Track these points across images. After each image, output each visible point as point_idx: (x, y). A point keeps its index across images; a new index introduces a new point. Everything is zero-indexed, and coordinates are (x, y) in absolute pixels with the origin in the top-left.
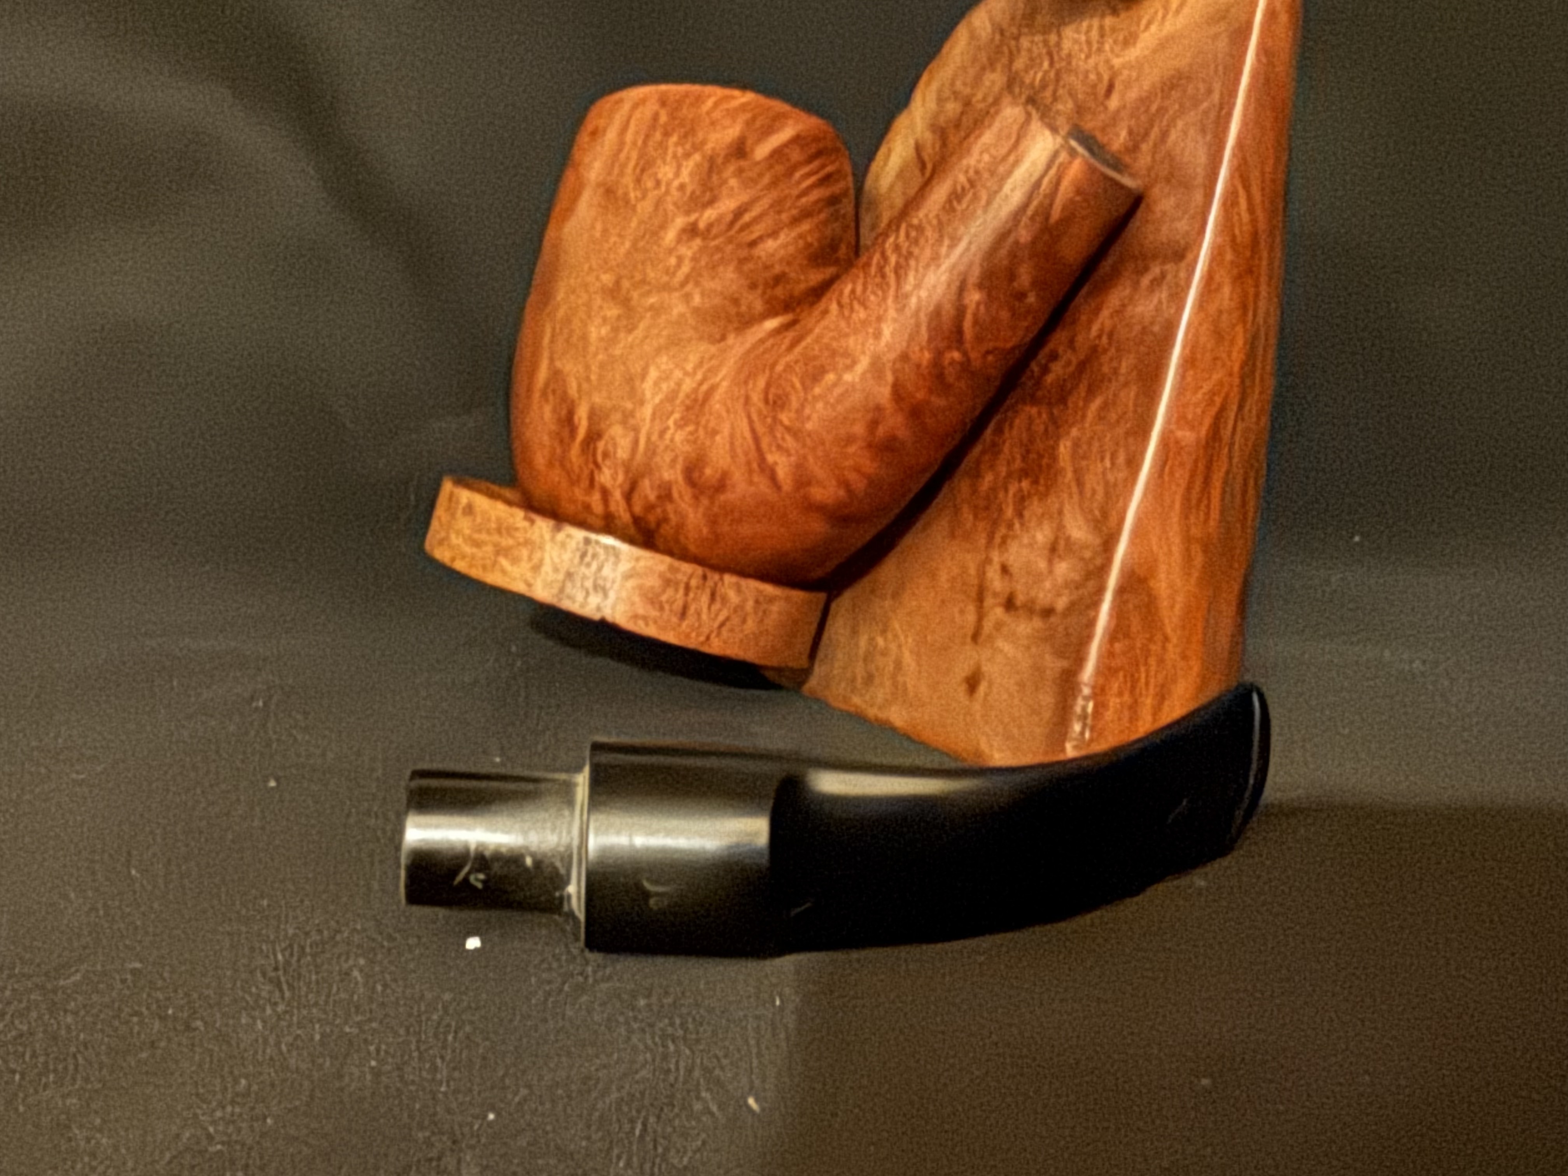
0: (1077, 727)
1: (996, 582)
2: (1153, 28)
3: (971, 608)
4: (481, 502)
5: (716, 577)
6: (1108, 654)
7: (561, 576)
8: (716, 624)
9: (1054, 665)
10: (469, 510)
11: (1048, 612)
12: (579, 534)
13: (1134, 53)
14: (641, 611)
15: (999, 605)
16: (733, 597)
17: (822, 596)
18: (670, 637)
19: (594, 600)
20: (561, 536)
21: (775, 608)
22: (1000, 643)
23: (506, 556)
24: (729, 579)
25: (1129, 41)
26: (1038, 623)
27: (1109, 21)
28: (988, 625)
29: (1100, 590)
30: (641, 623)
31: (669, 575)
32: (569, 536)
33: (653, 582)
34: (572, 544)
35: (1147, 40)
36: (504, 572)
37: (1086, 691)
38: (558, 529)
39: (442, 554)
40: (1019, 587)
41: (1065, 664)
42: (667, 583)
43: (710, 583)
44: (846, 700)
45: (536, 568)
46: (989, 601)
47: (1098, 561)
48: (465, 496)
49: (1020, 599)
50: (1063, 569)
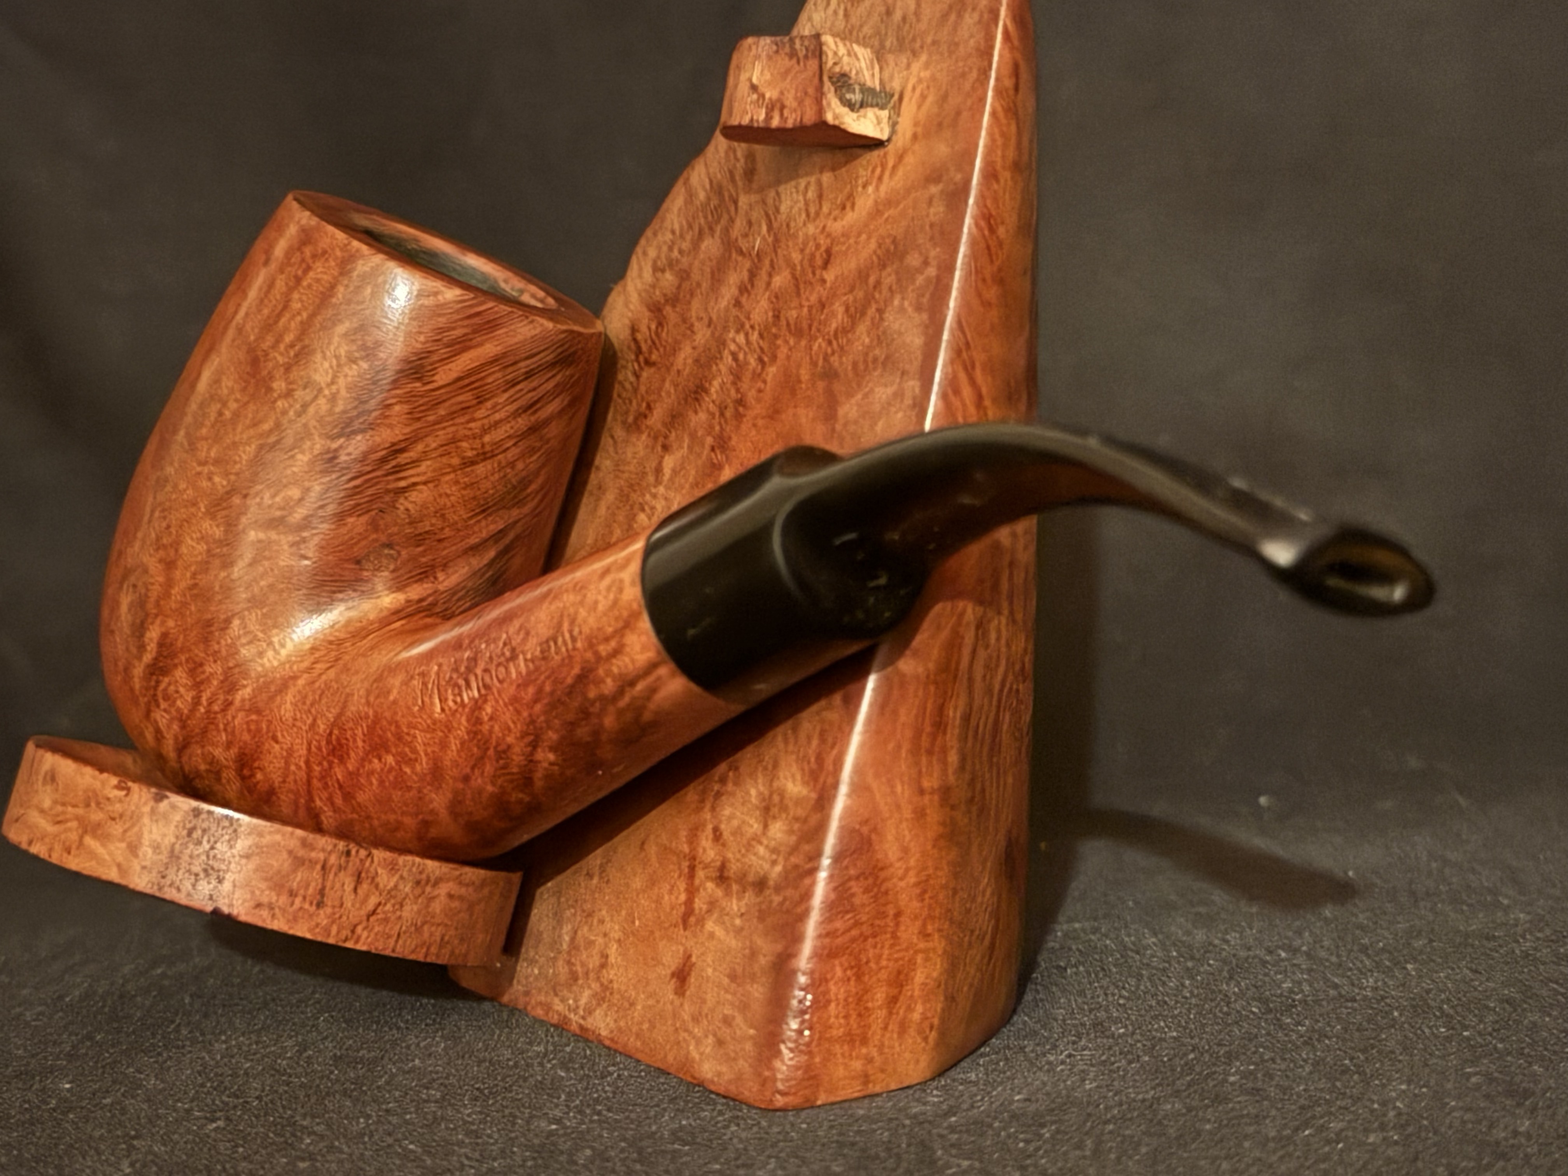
0: (794, 1025)
1: (708, 851)
2: (870, 189)
3: (682, 885)
4: (66, 767)
5: (363, 853)
6: (828, 934)
7: (164, 857)
8: (363, 912)
9: (768, 949)
10: (52, 777)
11: (761, 884)
12: (186, 804)
13: (851, 217)
14: (265, 900)
15: (711, 879)
16: (386, 880)
17: (516, 878)
18: (302, 931)
19: (205, 887)
20: (164, 805)
21: (443, 890)
22: (710, 926)
23: (95, 836)
24: (379, 854)
25: (847, 203)
26: (750, 897)
27: (827, 178)
28: (699, 904)
29: (818, 854)
30: (265, 913)
31: (301, 853)
32: (173, 807)
33: (280, 862)
34: (177, 817)
35: (865, 201)
36: (93, 855)
37: (802, 979)
38: (159, 798)
39: (16, 835)
40: (730, 855)
41: (779, 947)
42: (299, 862)
43: (354, 862)
44: (548, 1008)
45: (133, 849)
46: (700, 874)
47: (814, 820)
48: (50, 760)
49: (734, 868)
50: (778, 830)
